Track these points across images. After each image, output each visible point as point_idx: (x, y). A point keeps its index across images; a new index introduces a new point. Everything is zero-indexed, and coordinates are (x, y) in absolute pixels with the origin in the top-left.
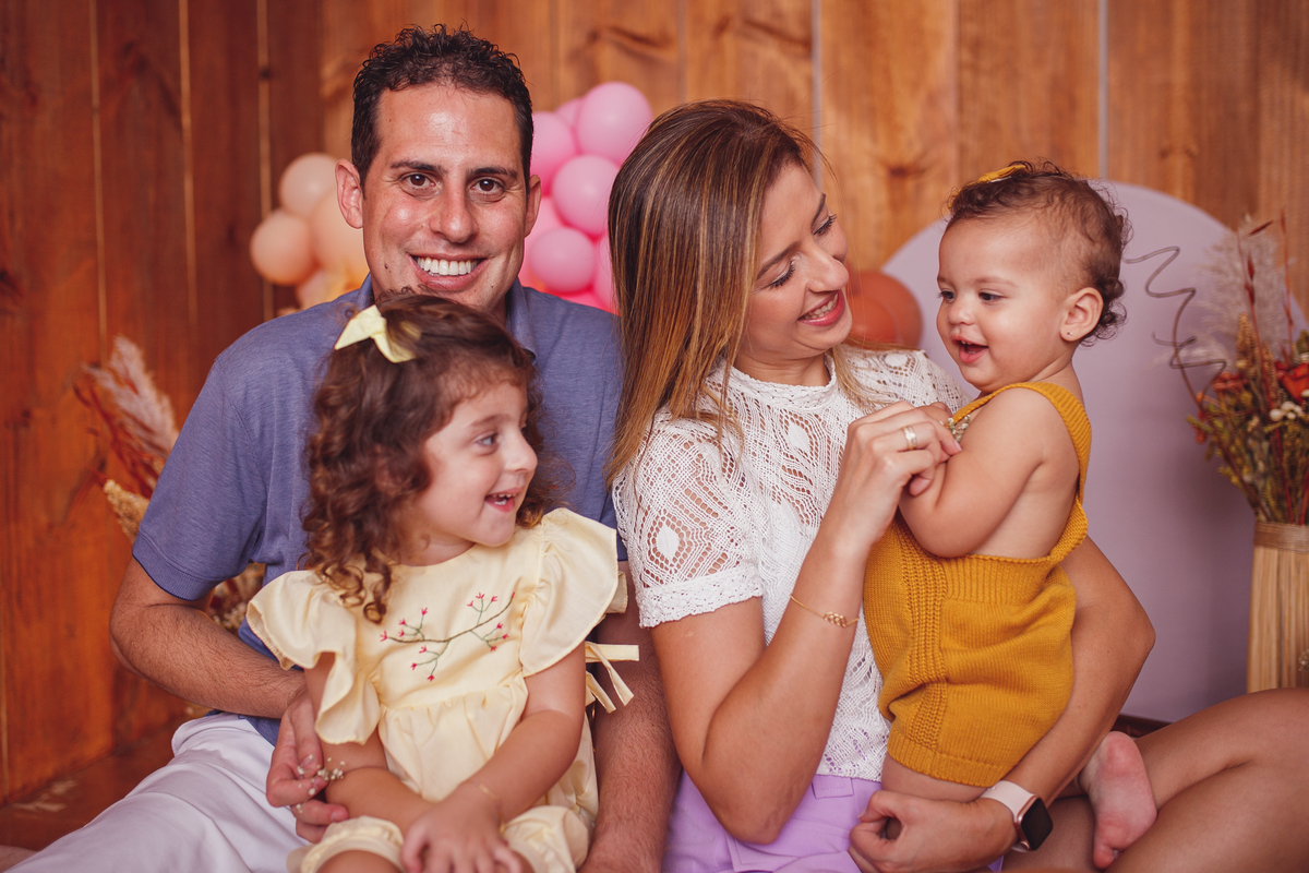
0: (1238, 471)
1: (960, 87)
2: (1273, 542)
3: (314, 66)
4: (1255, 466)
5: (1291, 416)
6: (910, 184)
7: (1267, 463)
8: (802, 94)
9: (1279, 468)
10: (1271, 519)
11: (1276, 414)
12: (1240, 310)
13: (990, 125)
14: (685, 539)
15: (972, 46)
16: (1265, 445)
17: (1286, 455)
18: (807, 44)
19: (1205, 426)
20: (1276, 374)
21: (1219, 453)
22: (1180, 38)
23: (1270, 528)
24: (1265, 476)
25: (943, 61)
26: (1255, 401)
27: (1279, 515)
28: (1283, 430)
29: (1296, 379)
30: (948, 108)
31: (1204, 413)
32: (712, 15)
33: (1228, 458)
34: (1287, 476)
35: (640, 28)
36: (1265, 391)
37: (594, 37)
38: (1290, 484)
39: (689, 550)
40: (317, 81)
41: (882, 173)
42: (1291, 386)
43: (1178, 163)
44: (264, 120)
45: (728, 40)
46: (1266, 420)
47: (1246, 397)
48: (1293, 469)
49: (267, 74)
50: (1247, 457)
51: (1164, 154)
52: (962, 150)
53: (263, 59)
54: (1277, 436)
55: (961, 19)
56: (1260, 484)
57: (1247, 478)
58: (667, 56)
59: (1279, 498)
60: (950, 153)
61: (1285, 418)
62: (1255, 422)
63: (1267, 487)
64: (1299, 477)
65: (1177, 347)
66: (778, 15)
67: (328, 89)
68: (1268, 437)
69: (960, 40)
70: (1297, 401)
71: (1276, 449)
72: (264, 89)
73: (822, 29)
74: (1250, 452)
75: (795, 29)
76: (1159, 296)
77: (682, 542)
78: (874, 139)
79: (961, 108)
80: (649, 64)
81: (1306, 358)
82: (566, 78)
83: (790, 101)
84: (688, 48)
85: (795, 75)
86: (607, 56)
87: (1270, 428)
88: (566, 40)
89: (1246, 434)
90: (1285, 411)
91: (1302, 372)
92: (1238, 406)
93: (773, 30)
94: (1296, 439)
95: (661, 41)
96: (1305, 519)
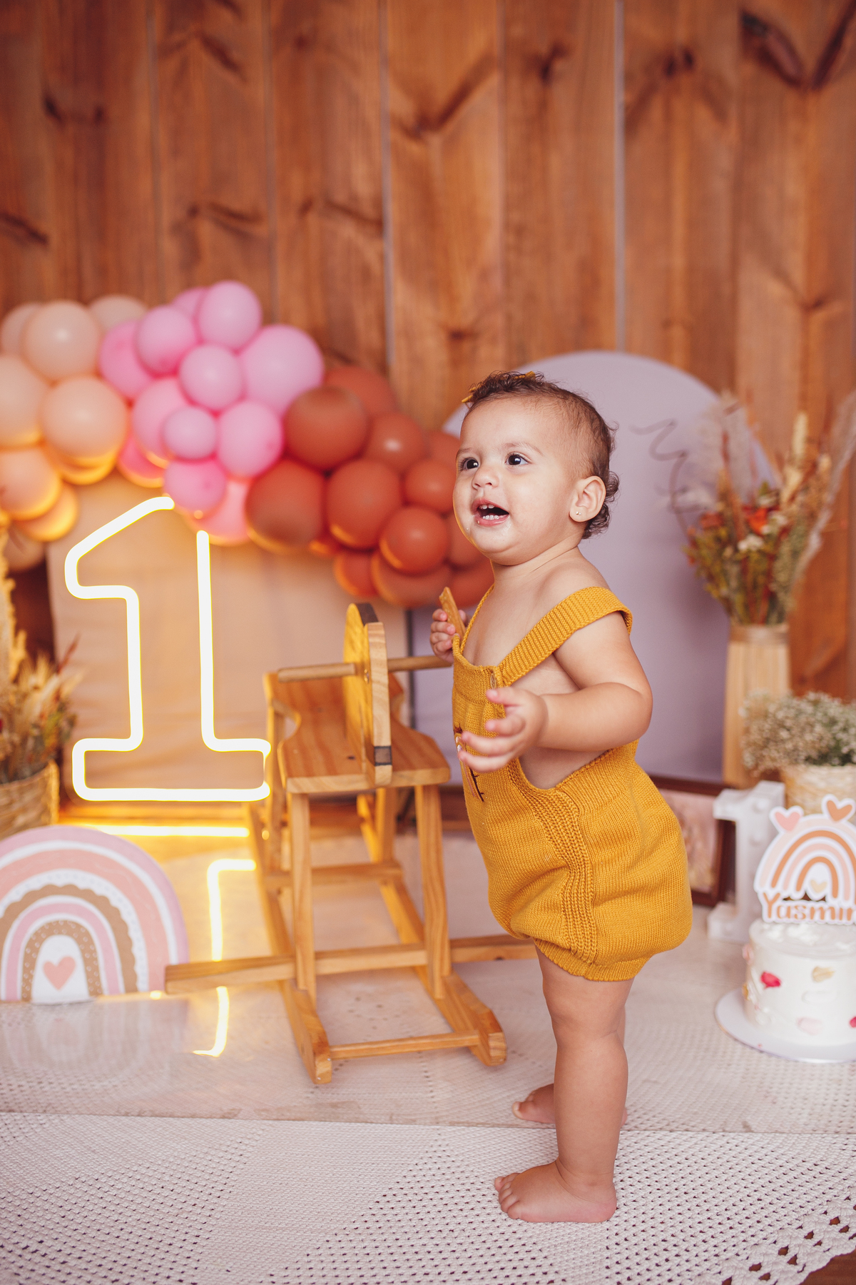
0: (717, 586)
1: (507, 266)
2: (742, 639)
4: (729, 584)
5: (754, 547)
6: (466, 346)
7: (737, 581)
8: (375, 267)
9: (746, 584)
10: (741, 622)
11: (743, 546)
12: (718, 464)
13: (531, 297)
15: (516, 231)
16: (736, 568)
17: (751, 576)
18: (377, 225)
19: (695, 553)
20: (743, 516)
21: (703, 575)
22: (679, 231)
23: (739, 629)
24: (736, 591)
25: (492, 242)
26: (729, 535)
27: (746, 618)
28: (748, 557)
29: (758, 519)
30: (497, 282)
31: (694, 543)
32: (297, 195)
33: (711, 578)
34: (751, 589)
35: (236, 205)
36: (736, 527)
37: (194, 212)
38: (753, 596)
41: (443, 336)
42: (755, 524)
43: (678, 333)
45: (313, 219)
46: (736, 550)
47: (723, 532)
48: (755, 586)
50: (724, 577)
51: (667, 324)
52: (509, 318)
54: (744, 561)
55: (508, 206)
56: (733, 596)
57: (724, 591)
58: (261, 230)
59: (746, 607)
60: (498, 320)
61: (749, 551)
62: (729, 551)
63: (738, 599)
64: (759, 592)
65: (674, 494)
66: (354, 197)
68: (738, 562)
69: (507, 226)
70: (758, 534)
71: (744, 571)
73: (392, 212)
74: (725, 573)
75: (368, 210)
76: (663, 458)
78: (437, 306)
79: (507, 281)
80: (243, 238)
81: (765, 502)
82: (170, 248)
83: (366, 274)
84: (278, 224)
85: (370, 250)
86: (206, 230)
87: (739, 557)
88: (169, 213)
89: (723, 561)
90: (750, 543)
91: (761, 513)
92: (718, 539)
93: (350, 212)
94: (757, 566)
95: (253, 217)
96: (765, 621)
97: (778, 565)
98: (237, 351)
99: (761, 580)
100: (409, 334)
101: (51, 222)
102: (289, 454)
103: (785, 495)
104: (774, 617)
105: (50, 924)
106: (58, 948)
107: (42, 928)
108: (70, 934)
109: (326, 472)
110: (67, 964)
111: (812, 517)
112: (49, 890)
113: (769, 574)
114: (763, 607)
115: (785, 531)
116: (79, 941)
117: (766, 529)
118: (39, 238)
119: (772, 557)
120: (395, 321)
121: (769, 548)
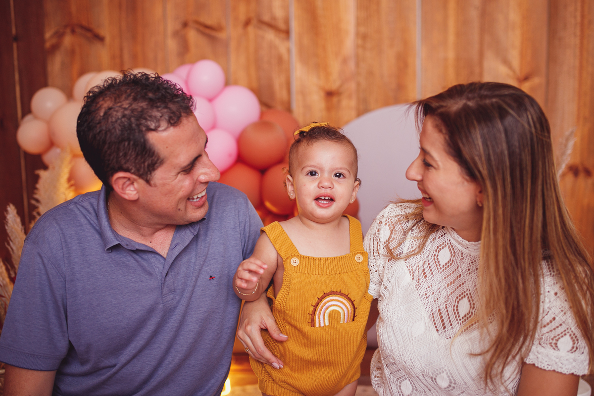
1: (357, 56)
3: (41, 33)
6: (335, 99)
8: (285, 56)
13: (370, 73)
15: (363, 37)
18: (287, 33)
22: (451, 38)
25: (349, 43)
30: (352, 65)
32: (242, 17)
35: (209, 22)
37: (185, 25)
40: (43, 41)
41: (322, 94)
44: (16, 63)
45: (251, 29)
49: (16, 39)
52: (358, 84)
53: (14, 31)
55: (358, 24)
58: (222, 35)
60: (352, 86)
66: (274, 18)
67: (48, 45)
69: (358, 34)
72: (15, 46)
73: (295, 26)
75: (282, 26)
79: (357, 65)
80: (212, 39)
82: (172, 45)
83: (280, 60)
84: (231, 32)
85: (282, 47)
86: (192, 35)
88: (171, 26)
93: (271, 26)
95: (218, 28)
98: (210, 100)
100: (303, 93)
101: (106, 30)
102: (241, 159)
109: (262, 170)
118: (100, 39)
120: (295, 86)
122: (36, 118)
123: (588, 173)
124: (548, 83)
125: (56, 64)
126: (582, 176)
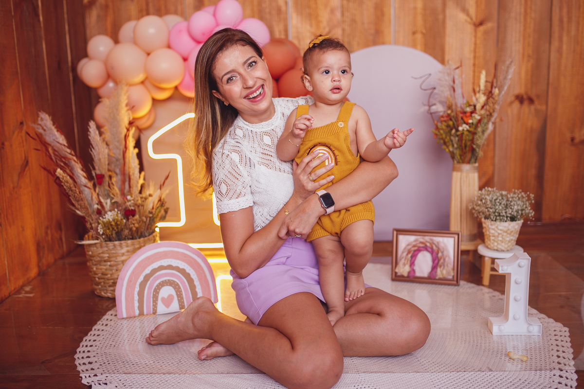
0: (448, 147)
1: (342, 7)
2: (459, 170)
4: (453, 146)
5: (465, 129)
7: (457, 144)
8: (283, 8)
9: (461, 146)
10: (458, 162)
11: (460, 128)
12: (447, 93)
13: (353, 21)
14: (228, 188)
16: (457, 139)
17: (464, 142)
19: (437, 132)
20: (460, 115)
21: (442, 141)
23: (457, 166)
24: (456, 149)
26: (454, 124)
27: (461, 161)
28: (462, 134)
29: (466, 117)
30: (338, 14)
31: (437, 128)
33: (445, 143)
34: (464, 148)
36: (457, 120)
38: (464, 151)
39: (230, 191)
42: (465, 119)
43: (419, 36)
46: (457, 130)
47: (451, 123)
48: (466, 146)
50: (451, 143)
51: (414, 33)
52: (344, 30)
54: (461, 137)
56: (455, 151)
57: (451, 149)
59: (461, 156)
60: (339, 32)
61: (463, 130)
62: (454, 131)
63: (457, 152)
64: (467, 149)
65: (430, 106)
68: (458, 136)
70: (467, 124)
71: (460, 140)
74: (452, 141)
76: (425, 90)
77: (228, 189)
78: (311, 26)
79: (343, 15)
81: (468, 109)
83: (279, 10)
87: (458, 133)
89: (451, 135)
90: (463, 127)
91: (468, 114)
92: (448, 126)
94: (467, 137)
96: (469, 162)
97: (476, 137)
99: (469, 143)
100: (299, 38)
103: (478, 107)
104: (473, 160)
105: (162, 282)
106: (167, 292)
107: (160, 283)
108: (171, 285)
110: (170, 298)
111: (491, 115)
112: (162, 268)
113: (472, 141)
114: (469, 155)
115: (479, 121)
116: (175, 288)
117: (470, 121)
119: (474, 134)
120: (292, 32)
121: (472, 129)
122: (91, 59)
123: (531, 101)
124: (499, 27)
125: (93, 18)
126: (526, 103)
